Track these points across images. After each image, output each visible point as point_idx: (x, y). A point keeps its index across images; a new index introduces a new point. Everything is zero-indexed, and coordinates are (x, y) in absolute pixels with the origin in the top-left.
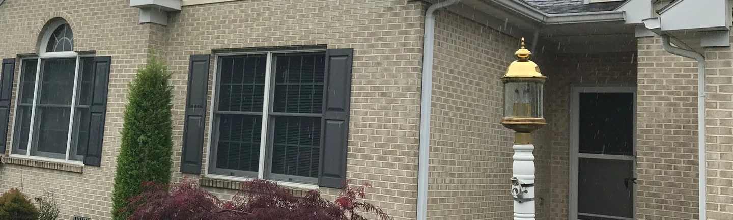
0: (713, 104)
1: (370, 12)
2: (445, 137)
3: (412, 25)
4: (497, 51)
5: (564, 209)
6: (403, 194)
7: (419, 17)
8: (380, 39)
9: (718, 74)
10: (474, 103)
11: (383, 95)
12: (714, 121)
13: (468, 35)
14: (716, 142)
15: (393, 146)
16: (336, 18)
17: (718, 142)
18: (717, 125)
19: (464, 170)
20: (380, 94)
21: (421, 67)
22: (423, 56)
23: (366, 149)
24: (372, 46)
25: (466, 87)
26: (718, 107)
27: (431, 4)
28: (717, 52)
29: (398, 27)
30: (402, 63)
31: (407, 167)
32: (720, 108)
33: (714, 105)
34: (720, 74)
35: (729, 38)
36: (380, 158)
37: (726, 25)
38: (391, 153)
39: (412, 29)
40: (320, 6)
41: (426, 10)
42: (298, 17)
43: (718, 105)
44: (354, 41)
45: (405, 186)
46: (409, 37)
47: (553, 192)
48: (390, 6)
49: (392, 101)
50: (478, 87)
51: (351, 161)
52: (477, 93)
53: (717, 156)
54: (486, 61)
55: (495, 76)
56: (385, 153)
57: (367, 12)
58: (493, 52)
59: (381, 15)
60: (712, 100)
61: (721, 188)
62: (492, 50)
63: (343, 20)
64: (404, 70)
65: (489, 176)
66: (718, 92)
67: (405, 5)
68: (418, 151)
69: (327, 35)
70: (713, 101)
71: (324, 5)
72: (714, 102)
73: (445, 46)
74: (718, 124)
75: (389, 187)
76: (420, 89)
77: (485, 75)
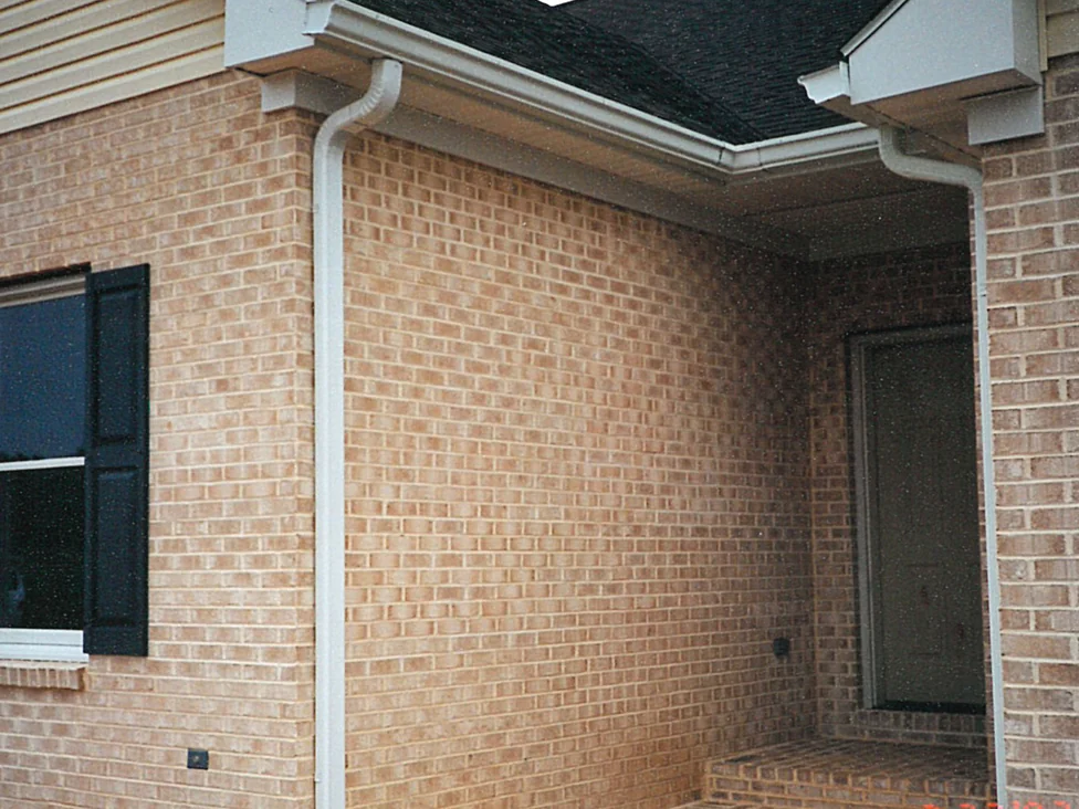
0: (1006, 313)
1: (181, 158)
2: (416, 492)
3: (277, 183)
4: (599, 255)
5: (849, 664)
6: (273, 654)
7: (291, 158)
8: (209, 231)
9: (1017, 222)
10: (522, 398)
11: (222, 385)
12: (1010, 364)
13: (486, 211)
14: (1019, 427)
15: (248, 525)
16: (106, 187)
17: (1024, 426)
18: (1018, 376)
19: (497, 575)
20: (214, 385)
21: (309, 299)
22: (312, 268)
23: (188, 542)
24: (189, 253)
25: (489, 352)
26: (1020, 321)
27: (325, 117)
28: (1013, 156)
29: (245, 190)
30: (260, 290)
31: (283, 580)
32: (1027, 323)
33: (1010, 316)
34: (1024, 222)
35: (1041, 108)
36: (222, 562)
37: (1016, 63)
38: (245, 544)
39: (278, 193)
40: (69, 156)
41: (314, 136)
42: (21, 196)
43: (1020, 313)
44: (149, 243)
45: (279, 634)
46: (271, 216)
47: (820, 622)
48: (225, 135)
49: (243, 401)
50: (534, 352)
51: (156, 577)
52: (532, 369)
53: (1022, 468)
54: (560, 282)
55: (597, 321)
56: (232, 545)
57: (174, 159)
58: (585, 257)
59: (207, 164)
60: (1005, 302)
61: (1036, 563)
62: (580, 251)
63: (122, 189)
64: (265, 309)
65: (590, 589)
66: (1019, 276)
67: (259, 127)
68: (310, 534)
69: (88, 236)
70: (1006, 306)
71: (78, 154)
72: (1009, 308)
73: (399, 239)
74: (1023, 373)
75: (243, 639)
76: (309, 360)
77: (559, 319)
